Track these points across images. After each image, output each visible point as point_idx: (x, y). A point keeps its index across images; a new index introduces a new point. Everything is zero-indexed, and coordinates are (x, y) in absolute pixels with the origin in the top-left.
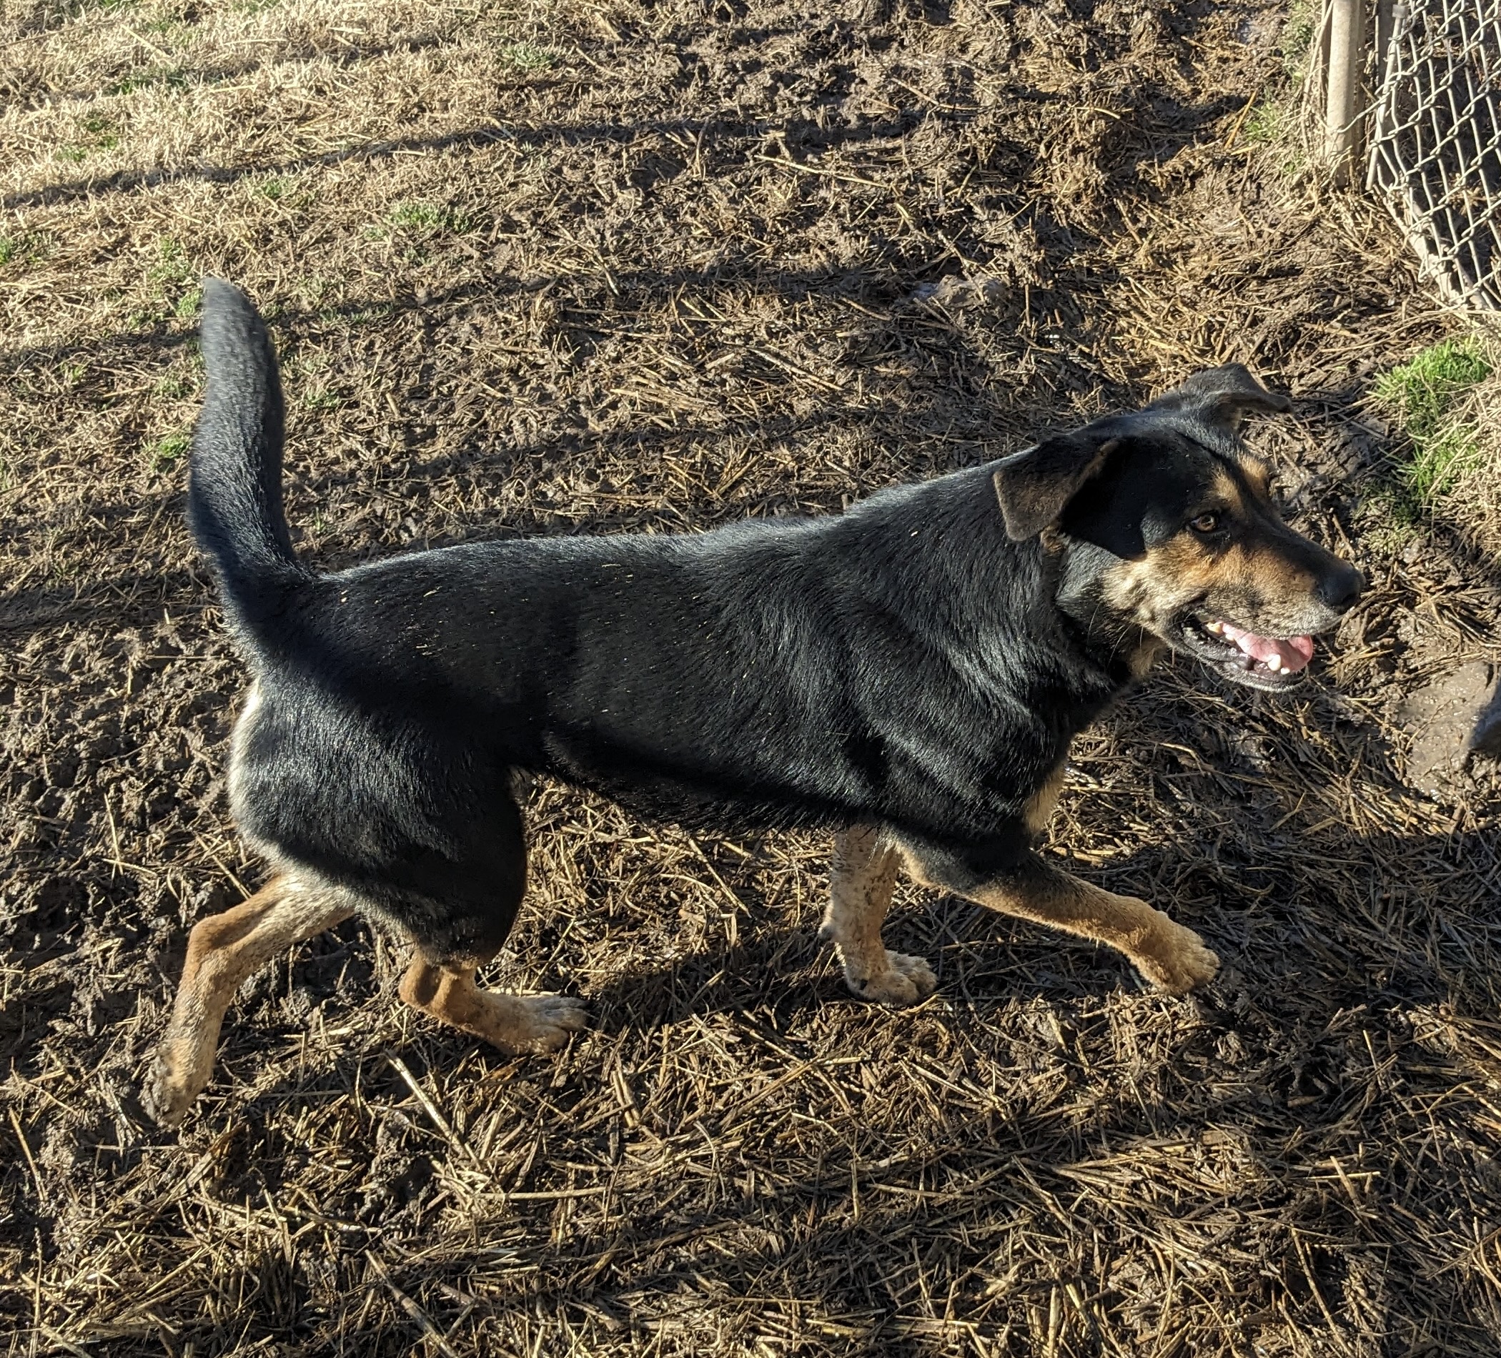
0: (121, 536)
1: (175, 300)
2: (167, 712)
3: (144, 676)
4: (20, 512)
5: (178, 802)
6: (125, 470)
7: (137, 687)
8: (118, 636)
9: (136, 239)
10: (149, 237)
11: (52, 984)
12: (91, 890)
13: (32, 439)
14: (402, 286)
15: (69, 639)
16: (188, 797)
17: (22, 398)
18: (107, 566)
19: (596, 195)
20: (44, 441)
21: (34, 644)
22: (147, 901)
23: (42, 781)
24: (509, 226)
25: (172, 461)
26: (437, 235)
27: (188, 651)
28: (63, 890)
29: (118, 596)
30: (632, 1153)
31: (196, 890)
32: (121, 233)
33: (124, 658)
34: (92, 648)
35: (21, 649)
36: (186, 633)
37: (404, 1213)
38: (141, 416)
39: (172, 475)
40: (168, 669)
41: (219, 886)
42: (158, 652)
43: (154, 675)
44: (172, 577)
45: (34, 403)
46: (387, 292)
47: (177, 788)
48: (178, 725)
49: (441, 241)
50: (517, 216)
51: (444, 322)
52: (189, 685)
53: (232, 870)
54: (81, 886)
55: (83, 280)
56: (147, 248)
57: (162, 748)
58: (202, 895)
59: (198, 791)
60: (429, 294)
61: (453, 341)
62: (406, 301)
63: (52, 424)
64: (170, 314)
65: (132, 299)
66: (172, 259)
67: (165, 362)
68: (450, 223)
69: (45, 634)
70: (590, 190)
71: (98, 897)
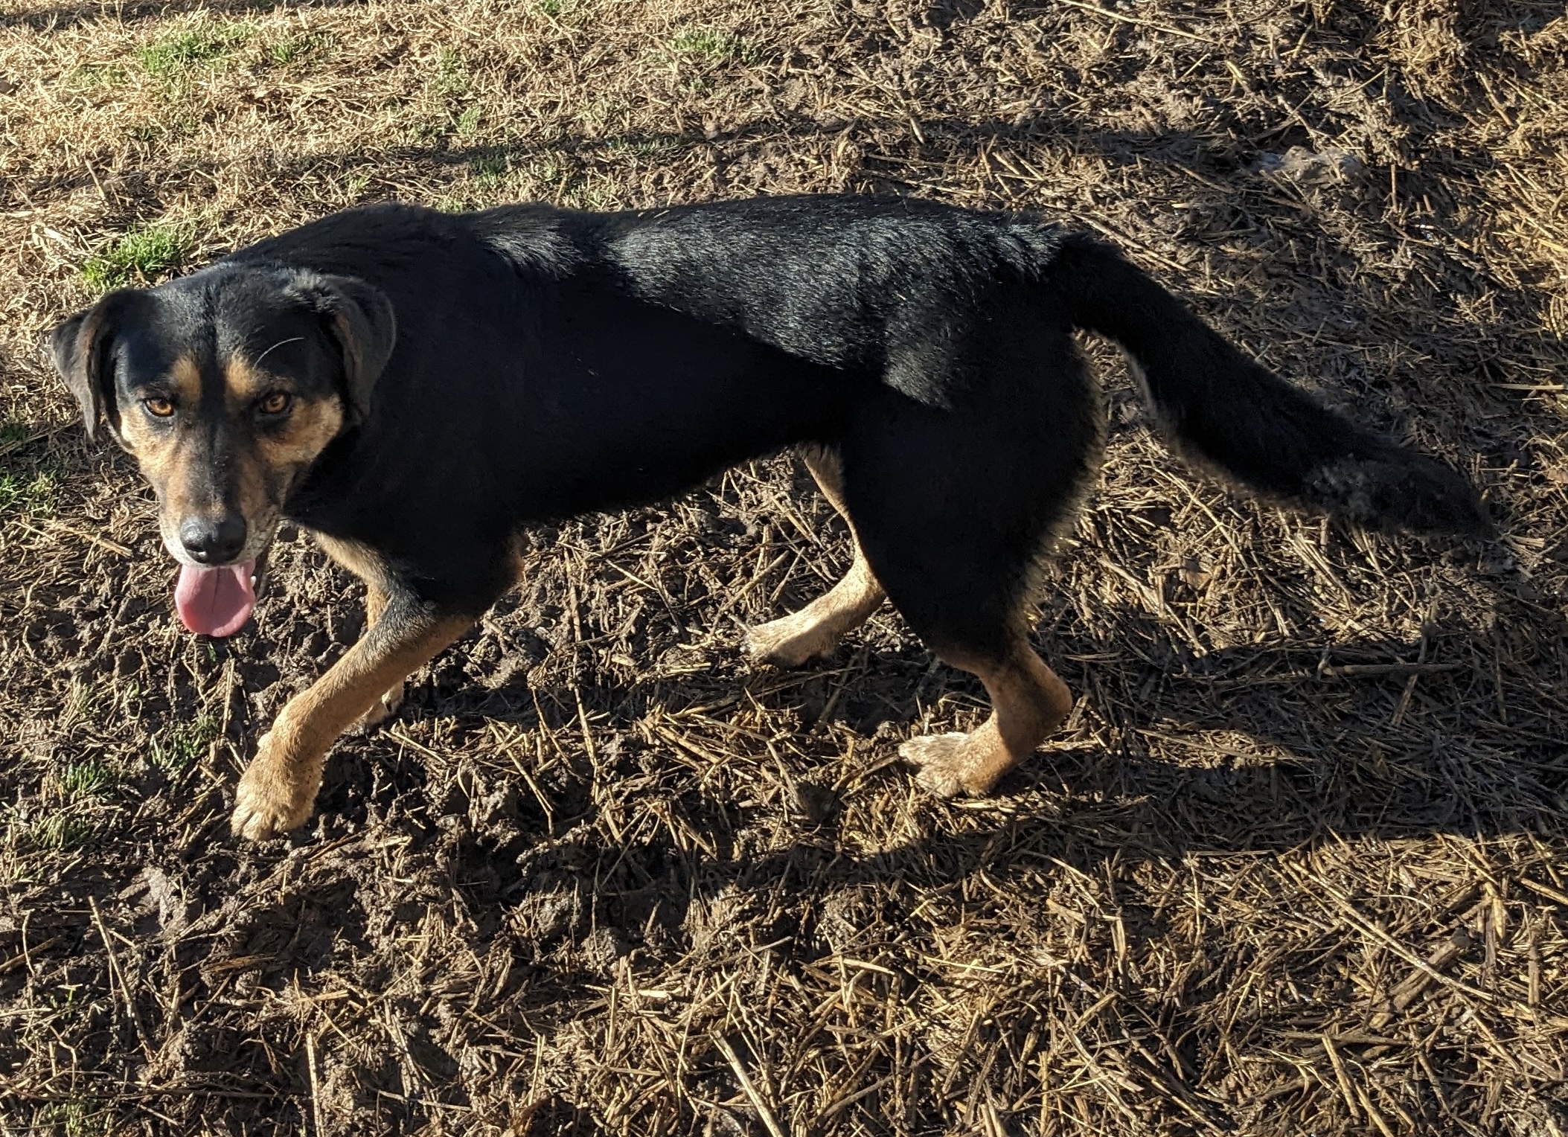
1: (456, 115)
9: (415, 47)
10: (429, 46)
12: (377, 772)
14: (689, 118)
17: (308, 206)
22: (435, 792)
24: (800, 60)
26: (724, 66)
28: (347, 768)
31: (490, 790)
32: (400, 40)
41: (513, 787)
46: (674, 122)
49: (729, 71)
50: (807, 51)
51: (735, 159)
53: (528, 769)
54: (367, 767)
55: (363, 87)
56: (428, 58)
58: (497, 797)
60: (718, 128)
61: (747, 181)
62: (694, 135)
64: (451, 129)
65: (413, 110)
66: (452, 71)
67: (447, 179)
68: (738, 53)
71: (384, 781)
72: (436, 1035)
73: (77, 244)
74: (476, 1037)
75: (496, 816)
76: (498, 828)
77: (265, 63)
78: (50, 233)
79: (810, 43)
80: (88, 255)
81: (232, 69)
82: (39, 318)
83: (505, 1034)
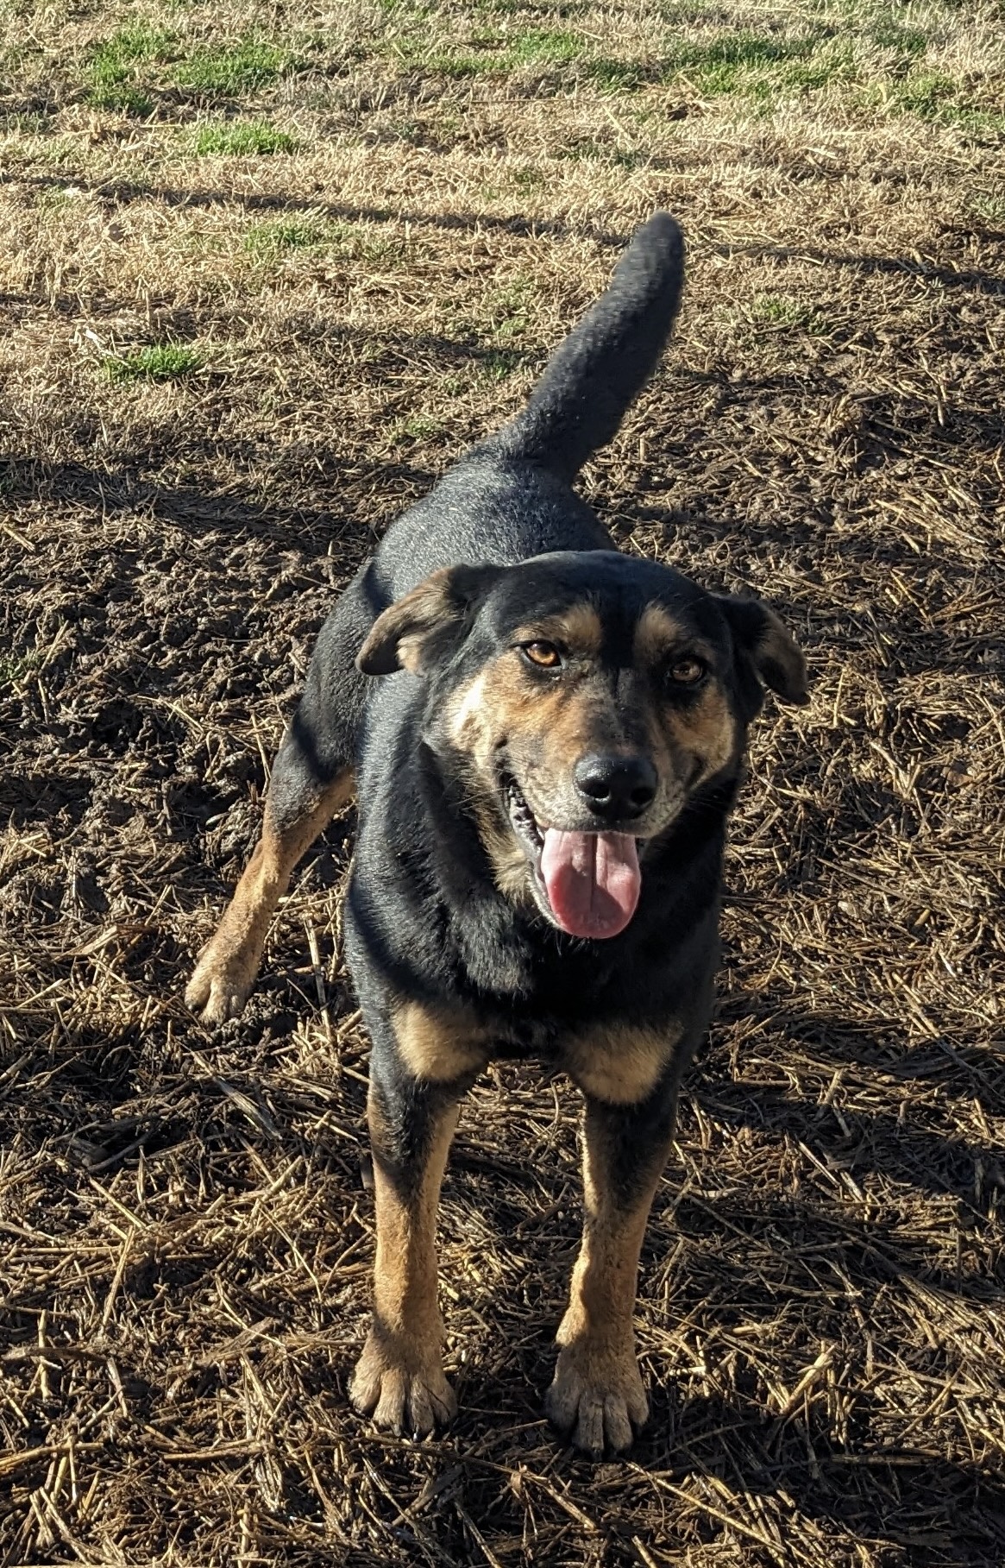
0: (331, 482)
1: (499, 323)
2: (288, 621)
3: (286, 590)
4: (261, 440)
5: (257, 691)
6: (368, 435)
7: (276, 597)
8: (285, 553)
11: (76, 776)
12: (147, 722)
13: (308, 391)
14: (721, 363)
15: (242, 541)
16: (267, 691)
17: (319, 360)
18: (309, 498)
19: (983, 340)
20: (316, 394)
21: (211, 537)
23: (157, 636)
24: (869, 340)
25: (414, 439)
26: (786, 330)
27: (334, 585)
28: (125, 715)
29: (302, 523)
30: (477, 1095)
31: (228, 753)
32: (487, 261)
33: (279, 571)
34: (256, 554)
35: (200, 537)
36: (339, 569)
37: (250, 1048)
38: (411, 402)
39: (407, 450)
40: (310, 591)
41: (249, 759)
42: (308, 574)
43: (295, 593)
44: (356, 524)
45: (325, 366)
46: (703, 365)
47: (261, 680)
48: (292, 633)
49: (787, 336)
50: (882, 337)
51: (744, 403)
52: (318, 607)
54: (140, 716)
55: (429, 289)
57: (268, 646)
58: (231, 758)
59: (277, 688)
60: (744, 376)
61: (742, 419)
62: (718, 375)
63: (332, 387)
65: (464, 313)
66: (520, 290)
67: (458, 367)
68: (805, 323)
69: (223, 531)
70: (979, 334)
71: (148, 729)
72: (101, 881)
73: (107, 346)
74: (131, 891)
75: (225, 772)
76: (221, 783)
77: (354, 257)
78: (89, 334)
79: (888, 331)
80: (114, 355)
81: (321, 255)
82: (47, 386)
83: (153, 895)
